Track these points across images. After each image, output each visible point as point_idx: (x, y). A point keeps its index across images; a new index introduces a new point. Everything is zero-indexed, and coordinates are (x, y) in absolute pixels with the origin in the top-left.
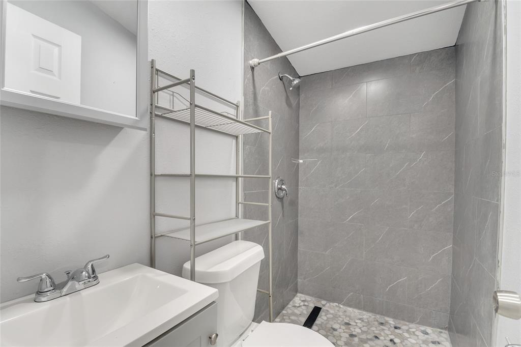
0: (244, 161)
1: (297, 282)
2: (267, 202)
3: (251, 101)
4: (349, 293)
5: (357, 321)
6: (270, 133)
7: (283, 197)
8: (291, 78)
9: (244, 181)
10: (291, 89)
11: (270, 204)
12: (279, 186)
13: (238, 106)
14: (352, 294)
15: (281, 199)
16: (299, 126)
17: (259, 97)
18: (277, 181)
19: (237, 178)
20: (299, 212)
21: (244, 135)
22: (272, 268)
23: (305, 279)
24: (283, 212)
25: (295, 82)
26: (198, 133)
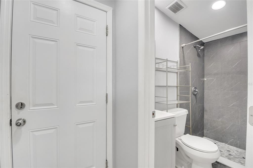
0: (180, 81)
1: (204, 131)
2: (189, 95)
3: (182, 59)
4: (231, 139)
5: (234, 151)
6: (190, 71)
7: (196, 94)
8: (200, 46)
9: (180, 87)
10: (199, 50)
11: (190, 96)
12: (194, 90)
13: (177, 62)
14: (233, 140)
15: (195, 95)
16: (204, 64)
17: (185, 57)
18: (193, 88)
19: (177, 87)
20: (205, 101)
21: (180, 72)
22: (191, 122)
23: (208, 131)
24: (196, 100)
25: (201, 48)
26: (169, 74)
